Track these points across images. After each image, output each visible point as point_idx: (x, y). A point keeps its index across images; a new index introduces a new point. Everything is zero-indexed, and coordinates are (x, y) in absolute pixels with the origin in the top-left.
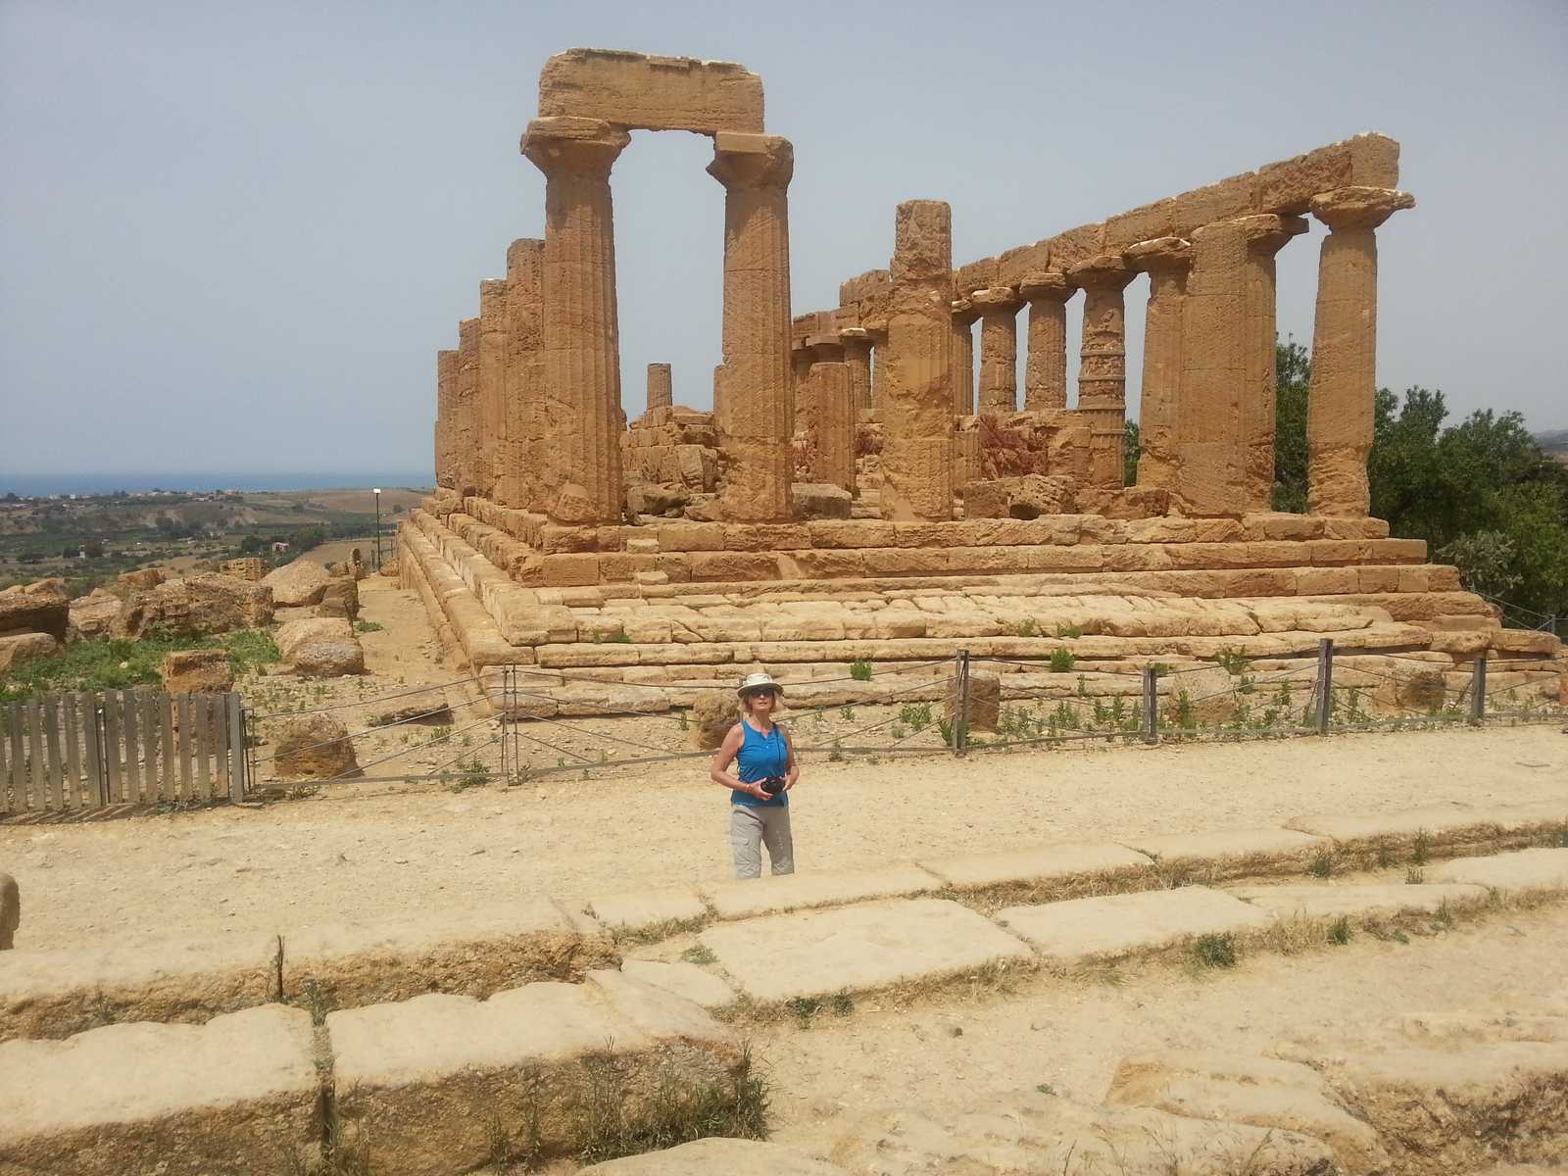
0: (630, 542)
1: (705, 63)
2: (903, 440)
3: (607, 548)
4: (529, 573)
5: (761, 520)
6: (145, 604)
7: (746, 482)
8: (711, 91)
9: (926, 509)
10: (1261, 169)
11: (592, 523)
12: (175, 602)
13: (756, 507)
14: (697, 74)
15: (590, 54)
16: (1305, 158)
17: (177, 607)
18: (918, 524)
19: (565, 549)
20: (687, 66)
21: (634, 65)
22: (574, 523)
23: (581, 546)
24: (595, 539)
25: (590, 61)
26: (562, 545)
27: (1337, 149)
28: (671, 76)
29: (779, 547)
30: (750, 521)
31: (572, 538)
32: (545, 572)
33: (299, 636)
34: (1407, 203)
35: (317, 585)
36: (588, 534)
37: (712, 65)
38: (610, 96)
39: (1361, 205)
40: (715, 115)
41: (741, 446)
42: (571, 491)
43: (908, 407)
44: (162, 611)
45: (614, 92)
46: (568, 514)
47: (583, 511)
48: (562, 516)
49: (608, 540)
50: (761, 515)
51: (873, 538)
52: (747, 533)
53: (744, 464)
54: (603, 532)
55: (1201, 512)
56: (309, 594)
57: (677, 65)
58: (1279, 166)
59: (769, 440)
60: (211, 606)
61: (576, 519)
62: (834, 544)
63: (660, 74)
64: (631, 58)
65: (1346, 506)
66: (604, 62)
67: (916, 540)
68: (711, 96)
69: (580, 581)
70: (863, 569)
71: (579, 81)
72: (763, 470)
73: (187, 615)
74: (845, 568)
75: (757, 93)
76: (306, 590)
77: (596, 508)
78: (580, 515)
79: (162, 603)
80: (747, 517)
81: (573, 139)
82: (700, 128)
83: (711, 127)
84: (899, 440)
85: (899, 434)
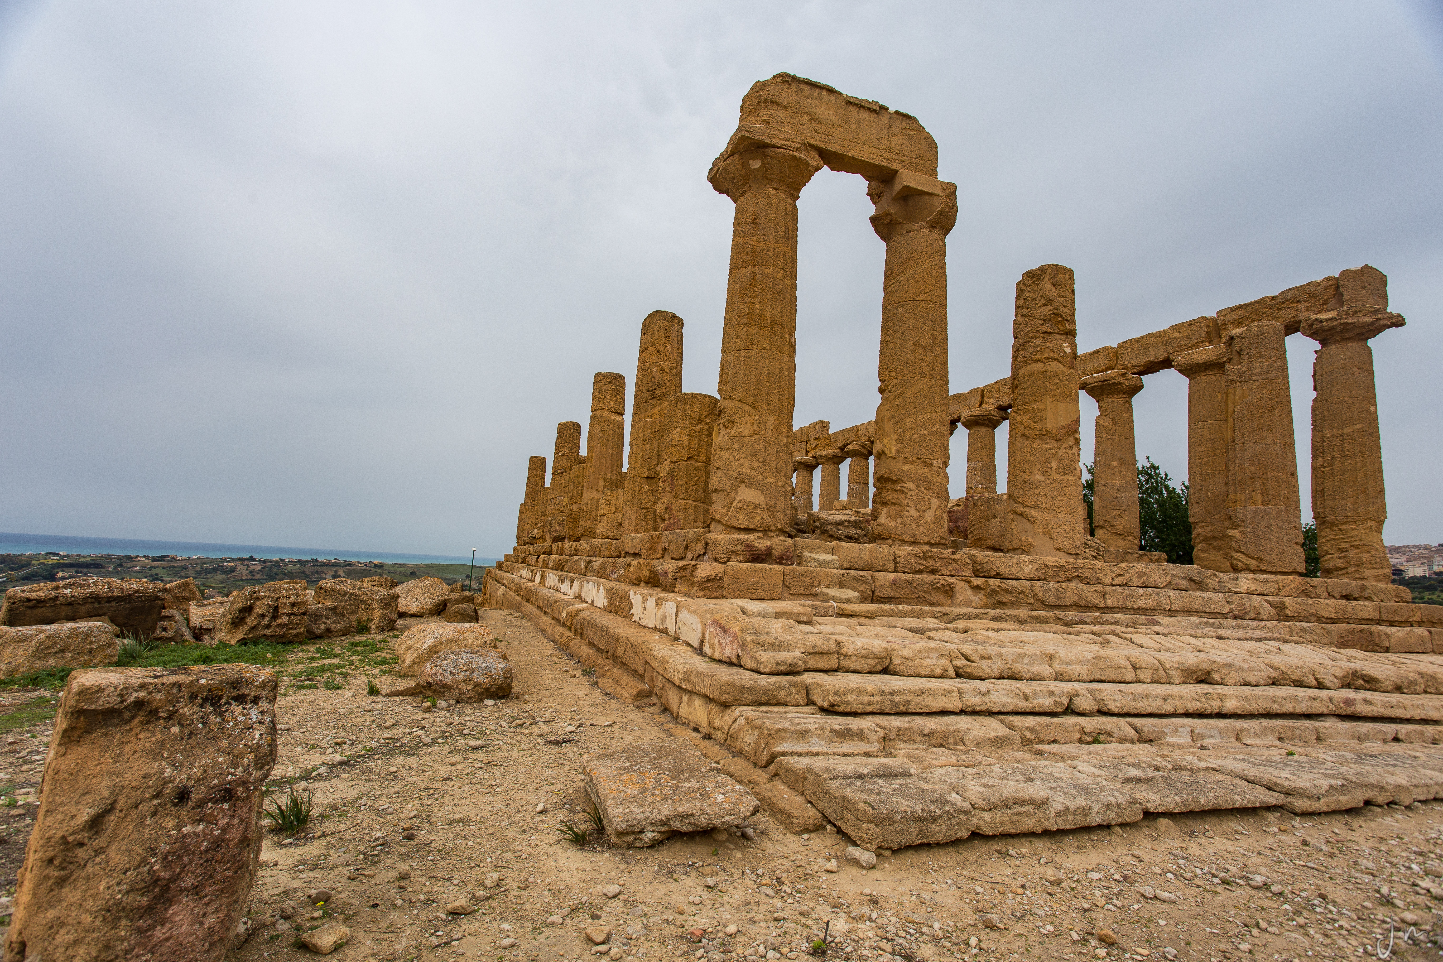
0: (807, 554)
1: (892, 110)
2: (1042, 478)
3: (780, 561)
4: (708, 581)
5: (929, 544)
6: (258, 598)
7: (911, 503)
8: (895, 135)
9: (1066, 545)
10: (1218, 313)
11: (765, 531)
12: (293, 599)
13: (922, 529)
14: (885, 120)
15: (794, 78)
16: (1273, 297)
17: (293, 605)
18: (1063, 559)
19: (740, 558)
20: (877, 108)
21: (832, 98)
22: (747, 530)
23: (758, 557)
24: (769, 549)
25: (794, 85)
26: (736, 553)
27: (1319, 284)
28: (864, 114)
29: (945, 573)
30: (914, 543)
31: (747, 546)
32: (727, 581)
33: (428, 642)
34: (1398, 322)
35: (437, 600)
36: (762, 544)
37: (897, 113)
38: (810, 120)
39: (1369, 319)
40: (897, 157)
41: (906, 467)
42: (747, 495)
43: (1046, 446)
44: (276, 609)
45: (813, 118)
46: (743, 521)
47: (758, 518)
48: (735, 523)
49: (783, 552)
50: (927, 539)
51: (1027, 570)
52: (916, 555)
53: (910, 485)
54: (779, 543)
55: (1271, 569)
56: (431, 605)
57: (869, 106)
58: (1241, 307)
59: (935, 463)
60: (334, 609)
61: (751, 526)
62: (993, 574)
63: (854, 110)
64: (831, 90)
65: (1375, 572)
66: (806, 88)
67: (1062, 576)
68: (895, 141)
69: (763, 595)
70: (1032, 601)
71: (785, 102)
72: (929, 492)
73: (304, 614)
74: (1016, 598)
75: (932, 146)
76: (428, 602)
77: (772, 515)
78: (755, 523)
79: (278, 599)
80: (912, 540)
81: (778, 148)
82: (885, 164)
83: (894, 166)
84: (1037, 477)
85: (1036, 472)
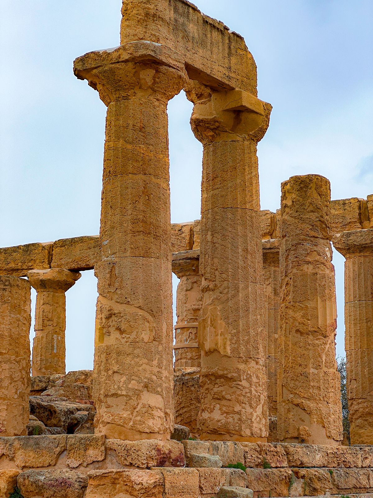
0: (195, 455)
1: (231, 30)
2: (316, 372)
4: (155, 487)
8: (233, 55)
9: (335, 433)
14: (227, 40)
20: (222, 28)
21: (196, 17)
23: (164, 460)
24: (170, 452)
26: (152, 458)
28: (215, 34)
29: (273, 465)
31: (158, 450)
32: (167, 485)
36: (163, 446)
40: (233, 75)
41: (241, 366)
42: (150, 399)
49: (178, 454)
54: (174, 446)
62: (299, 463)
63: (209, 29)
67: (336, 462)
68: (233, 60)
70: (332, 486)
74: (323, 485)
80: (249, 435)
81: (170, 66)
82: (227, 82)
83: (232, 84)
84: (312, 370)
85: (311, 365)
